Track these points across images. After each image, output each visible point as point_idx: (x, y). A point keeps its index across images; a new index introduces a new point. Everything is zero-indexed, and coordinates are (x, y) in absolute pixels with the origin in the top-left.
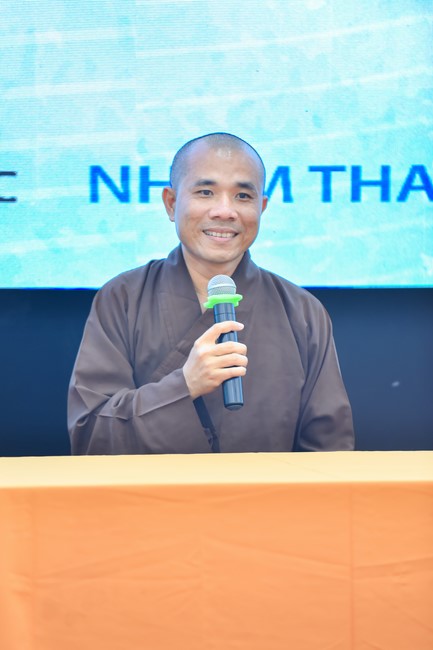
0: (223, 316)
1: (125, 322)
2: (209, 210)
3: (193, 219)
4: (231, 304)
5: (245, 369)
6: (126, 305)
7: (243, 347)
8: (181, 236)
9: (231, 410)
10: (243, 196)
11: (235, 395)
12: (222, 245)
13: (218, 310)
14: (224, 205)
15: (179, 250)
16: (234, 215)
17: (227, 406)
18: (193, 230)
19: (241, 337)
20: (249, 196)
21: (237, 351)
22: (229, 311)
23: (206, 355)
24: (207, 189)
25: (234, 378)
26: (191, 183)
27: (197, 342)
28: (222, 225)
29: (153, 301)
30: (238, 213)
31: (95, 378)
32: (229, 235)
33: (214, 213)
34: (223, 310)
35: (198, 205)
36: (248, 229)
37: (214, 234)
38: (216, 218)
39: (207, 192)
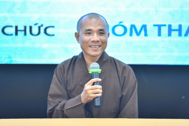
0: (95, 76)
1: (64, 77)
2: (90, 39)
3: (85, 42)
4: (97, 72)
5: (101, 94)
6: (64, 71)
7: (101, 87)
8: (82, 48)
9: (96, 108)
10: (101, 33)
11: (98, 103)
12: (96, 51)
13: (93, 74)
14: (95, 37)
15: (82, 53)
16: (99, 40)
17: (95, 106)
18: (86, 46)
19: (100, 83)
20: (103, 33)
21: (99, 89)
22: (97, 75)
23: (88, 89)
24: (89, 32)
25: (97, 97)
26: (84, 31)
27: (85, 85)
28: (95, 44)
29: (73, 69)
30: (100, 39)
31: (54, 96)
32: (98, 47)
33: (92, 40)
34: (95, 74)
35: (87, 38)
36: (104, 44)
37: (93, 47)
38: (93, 41)
39: (89, 33)
